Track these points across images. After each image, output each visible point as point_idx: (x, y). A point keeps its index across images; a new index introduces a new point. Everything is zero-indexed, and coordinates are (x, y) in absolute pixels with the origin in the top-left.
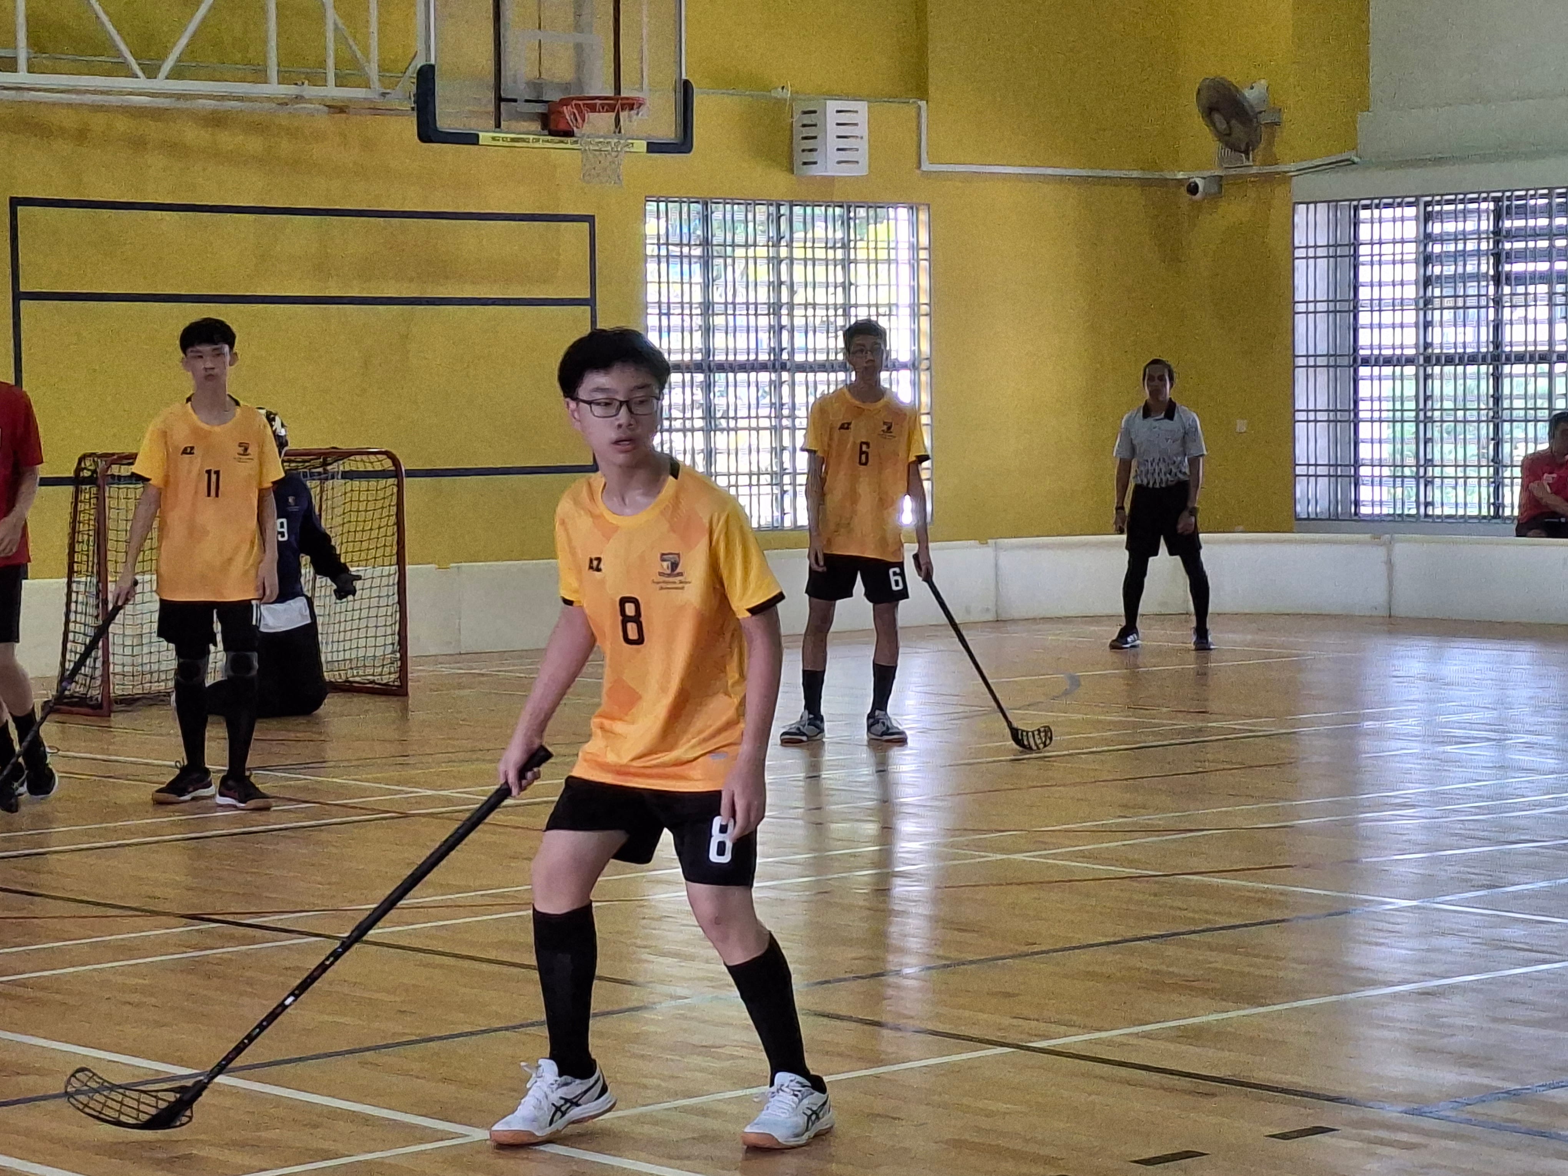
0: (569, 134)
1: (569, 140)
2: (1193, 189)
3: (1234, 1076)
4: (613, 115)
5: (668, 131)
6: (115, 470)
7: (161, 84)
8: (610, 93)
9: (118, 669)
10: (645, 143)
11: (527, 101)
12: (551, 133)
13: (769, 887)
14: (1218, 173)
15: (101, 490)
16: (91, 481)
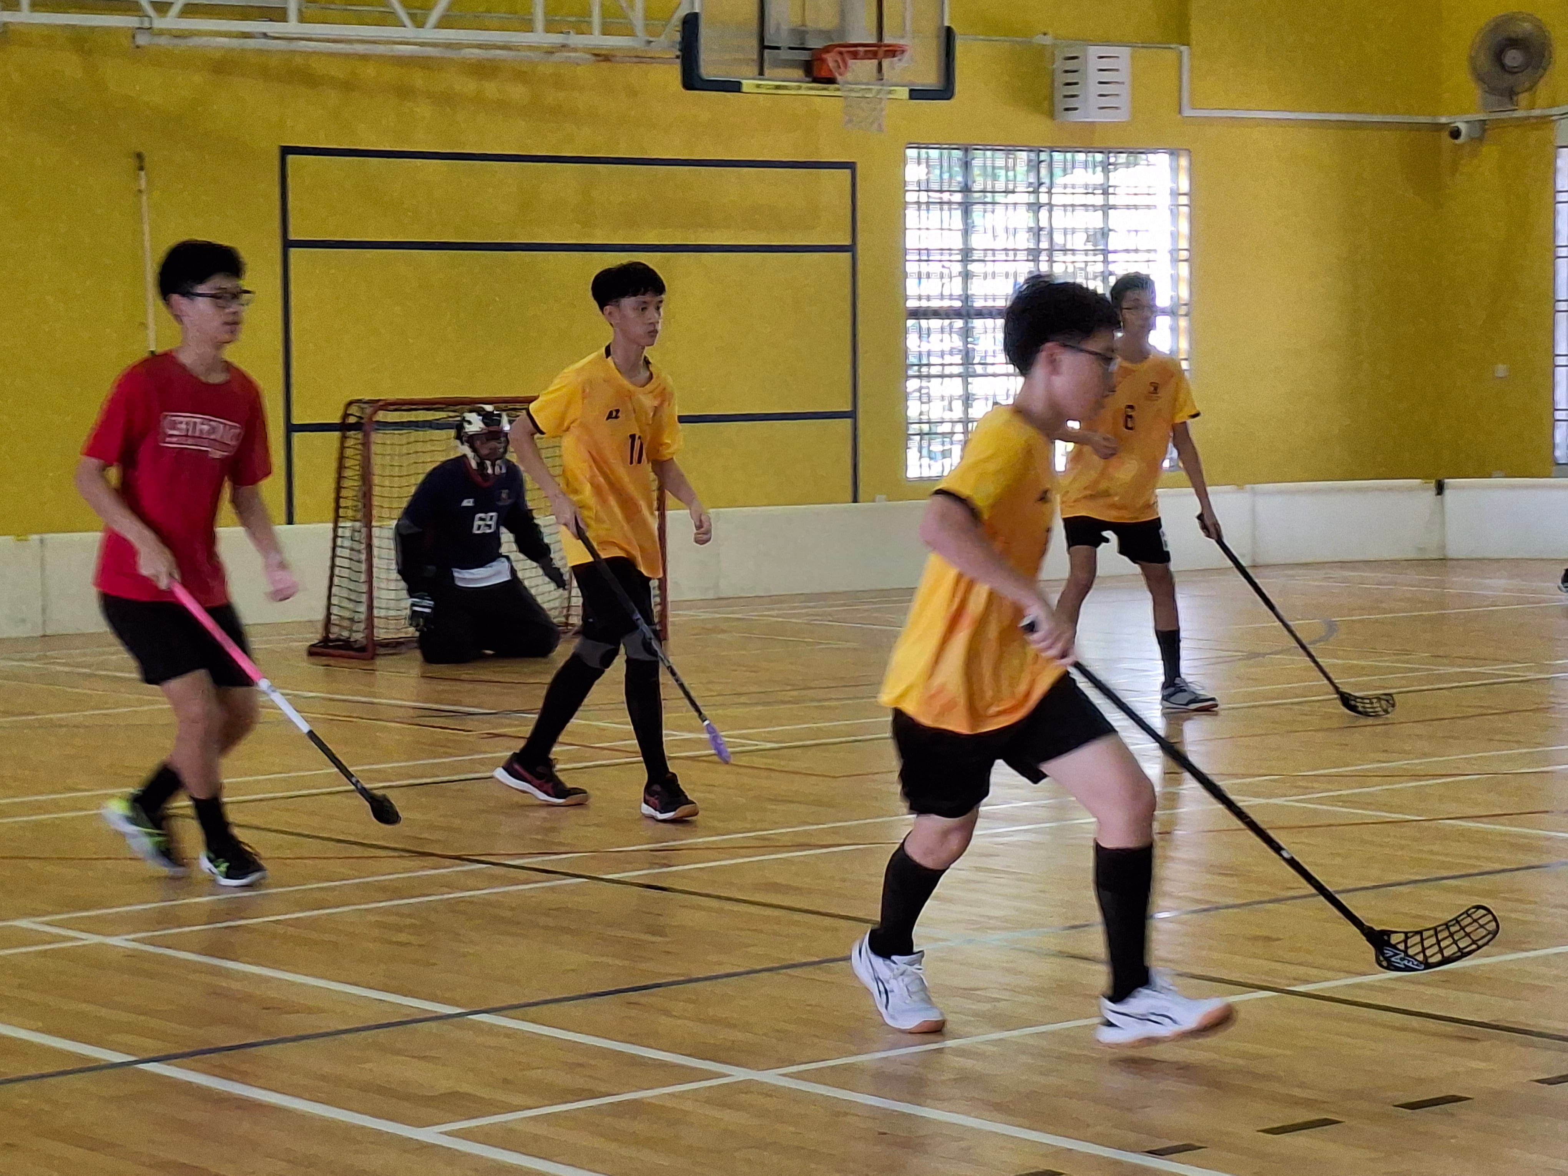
0: (831, 81)
1: (832, 86)
2: (1456, 134)
3: (1497, 1021)
4: (875, 62)
5: (930, 79)
6: (381, 416)
7: (429, 33)
8: (873, 40)
9: (383, 613)
10: (907, 90)
11: (791, 48)
12: (815, 80)
13: (1026, 831)
14: (1482, 117)
15: (367, 435)
16: (357, 427)
